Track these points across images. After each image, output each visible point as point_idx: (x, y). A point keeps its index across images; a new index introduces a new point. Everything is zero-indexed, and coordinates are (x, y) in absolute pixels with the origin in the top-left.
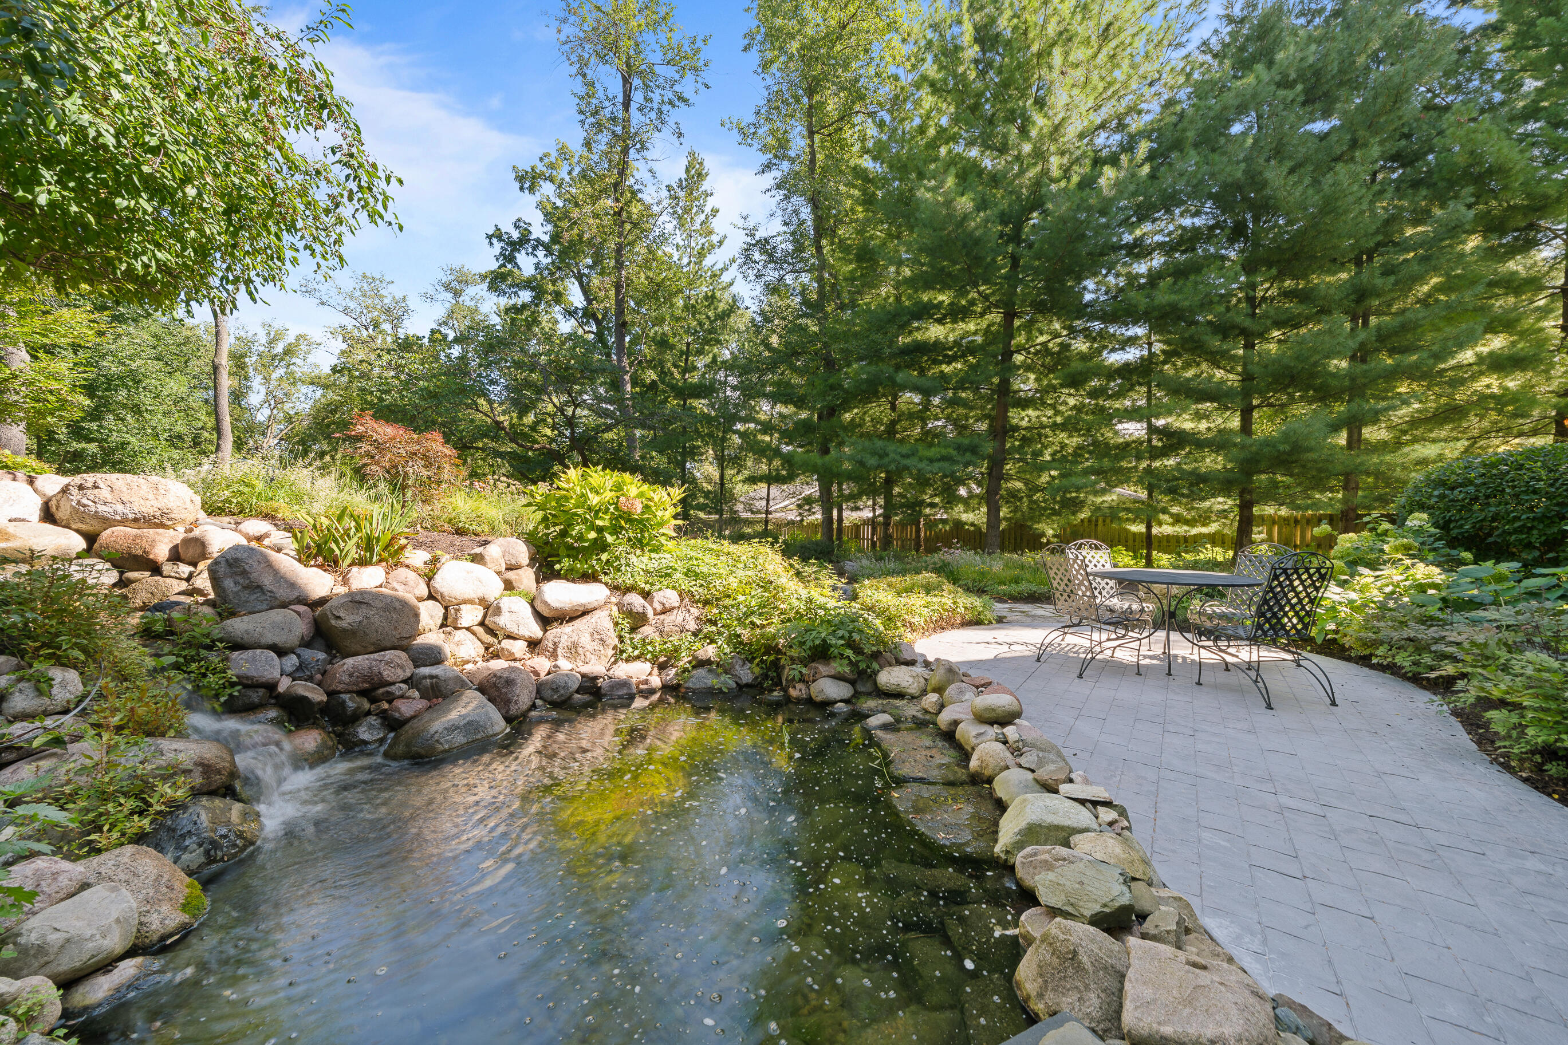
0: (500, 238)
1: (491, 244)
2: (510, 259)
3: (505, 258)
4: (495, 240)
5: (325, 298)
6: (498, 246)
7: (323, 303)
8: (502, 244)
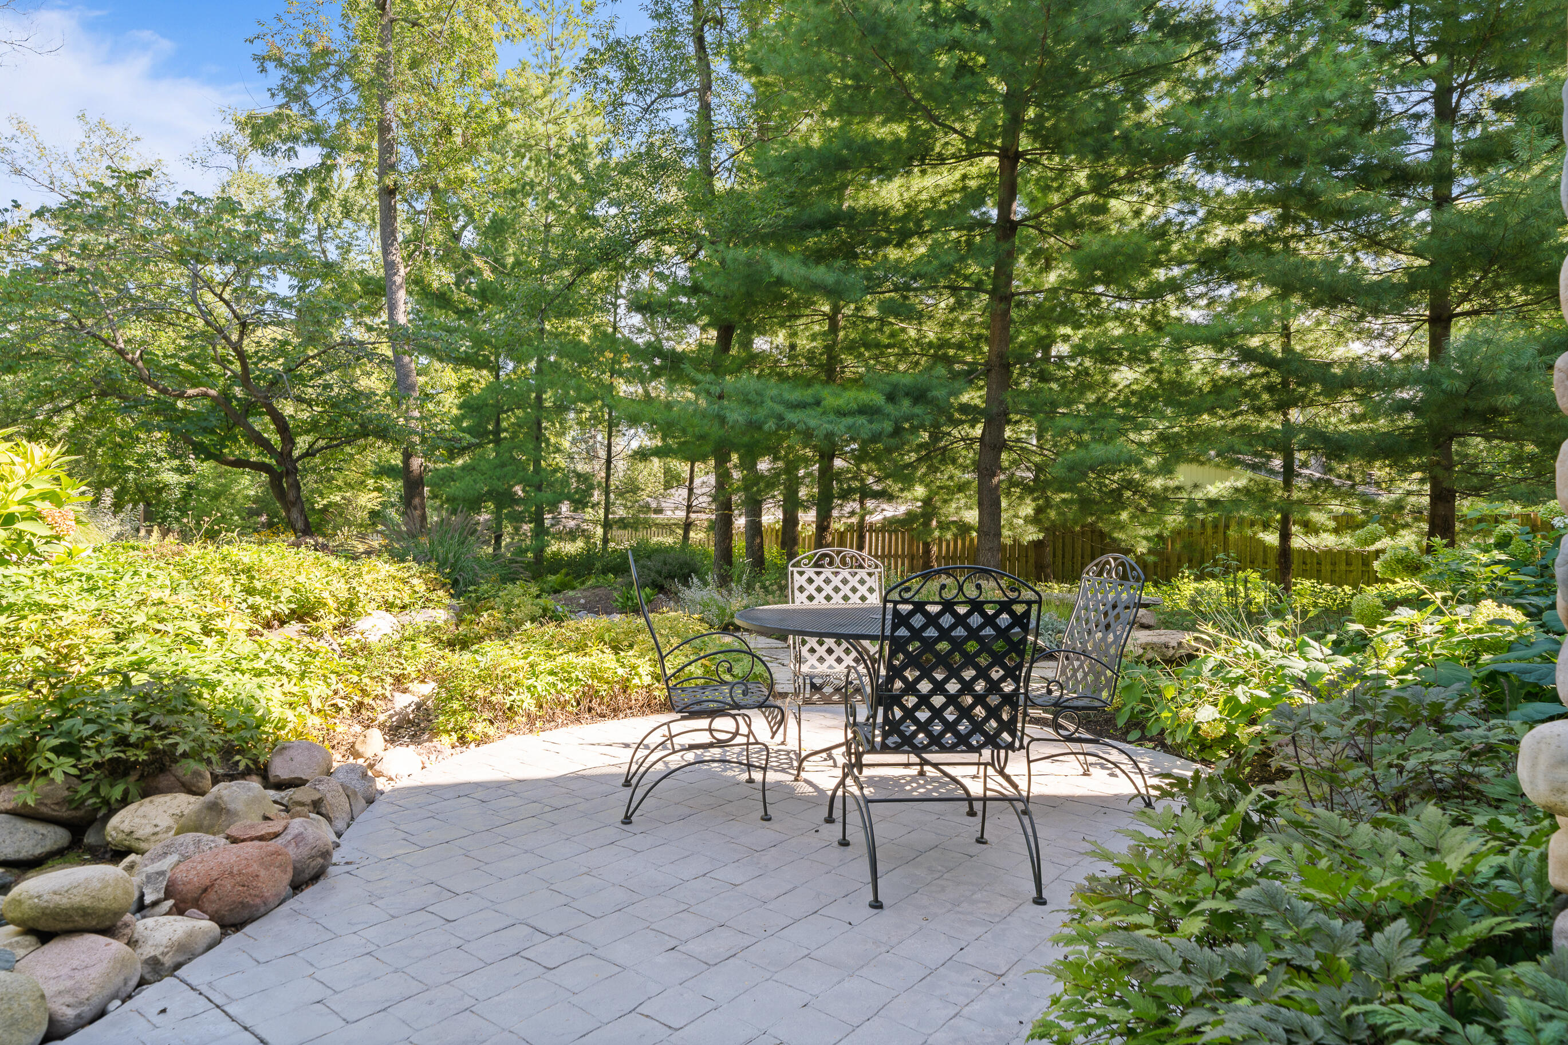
0: (280, 62)
1: (263, 70)
2: (296, 96)
3: (288, 94)
4: (270, 66)
5: (21, 163)
6: (275, 76)
7: (18, 172)
8: (284, 72)
